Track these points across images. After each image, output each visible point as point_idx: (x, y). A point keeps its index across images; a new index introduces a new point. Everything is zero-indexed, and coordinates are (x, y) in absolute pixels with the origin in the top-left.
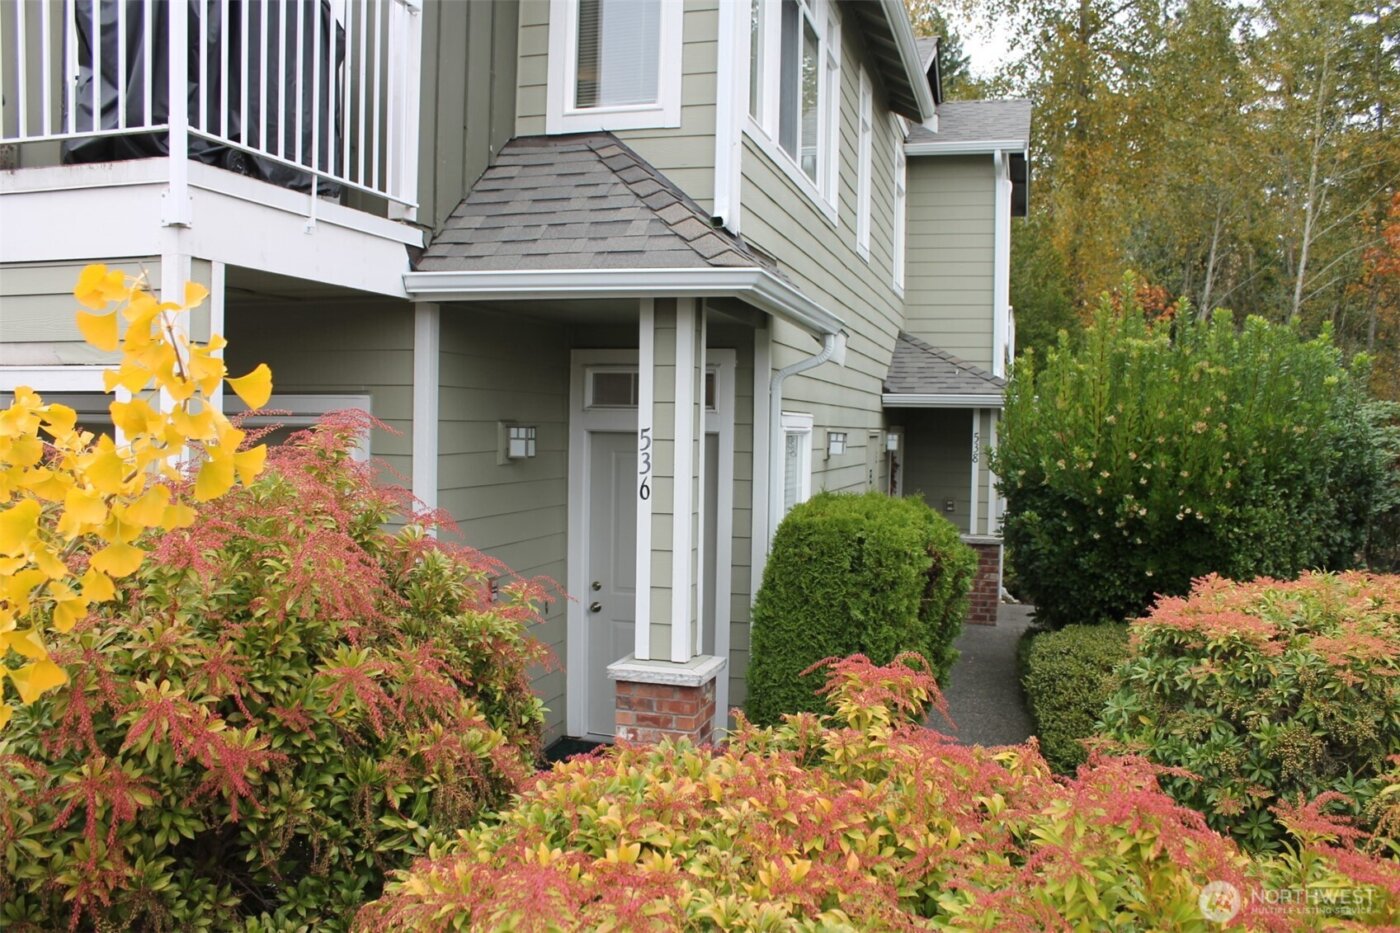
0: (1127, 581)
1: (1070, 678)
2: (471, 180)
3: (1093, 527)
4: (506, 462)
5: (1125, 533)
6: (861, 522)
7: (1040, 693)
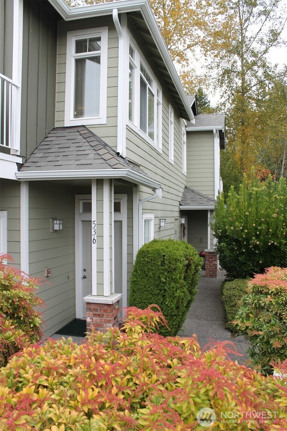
0: (254, 264)
1: (236, 296)
2: (39, 142)
3: (243, 248)
4: (53, 231)
5: (253, 249)
6: (164, 249)
7: (226, 301)
